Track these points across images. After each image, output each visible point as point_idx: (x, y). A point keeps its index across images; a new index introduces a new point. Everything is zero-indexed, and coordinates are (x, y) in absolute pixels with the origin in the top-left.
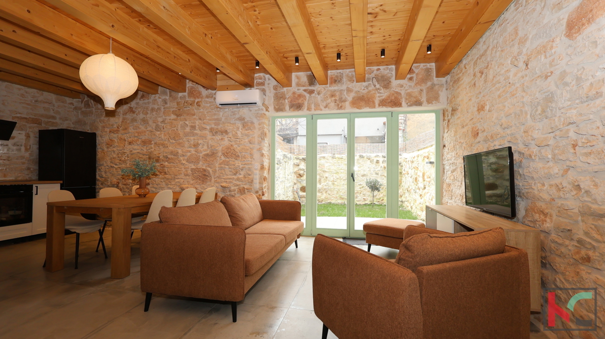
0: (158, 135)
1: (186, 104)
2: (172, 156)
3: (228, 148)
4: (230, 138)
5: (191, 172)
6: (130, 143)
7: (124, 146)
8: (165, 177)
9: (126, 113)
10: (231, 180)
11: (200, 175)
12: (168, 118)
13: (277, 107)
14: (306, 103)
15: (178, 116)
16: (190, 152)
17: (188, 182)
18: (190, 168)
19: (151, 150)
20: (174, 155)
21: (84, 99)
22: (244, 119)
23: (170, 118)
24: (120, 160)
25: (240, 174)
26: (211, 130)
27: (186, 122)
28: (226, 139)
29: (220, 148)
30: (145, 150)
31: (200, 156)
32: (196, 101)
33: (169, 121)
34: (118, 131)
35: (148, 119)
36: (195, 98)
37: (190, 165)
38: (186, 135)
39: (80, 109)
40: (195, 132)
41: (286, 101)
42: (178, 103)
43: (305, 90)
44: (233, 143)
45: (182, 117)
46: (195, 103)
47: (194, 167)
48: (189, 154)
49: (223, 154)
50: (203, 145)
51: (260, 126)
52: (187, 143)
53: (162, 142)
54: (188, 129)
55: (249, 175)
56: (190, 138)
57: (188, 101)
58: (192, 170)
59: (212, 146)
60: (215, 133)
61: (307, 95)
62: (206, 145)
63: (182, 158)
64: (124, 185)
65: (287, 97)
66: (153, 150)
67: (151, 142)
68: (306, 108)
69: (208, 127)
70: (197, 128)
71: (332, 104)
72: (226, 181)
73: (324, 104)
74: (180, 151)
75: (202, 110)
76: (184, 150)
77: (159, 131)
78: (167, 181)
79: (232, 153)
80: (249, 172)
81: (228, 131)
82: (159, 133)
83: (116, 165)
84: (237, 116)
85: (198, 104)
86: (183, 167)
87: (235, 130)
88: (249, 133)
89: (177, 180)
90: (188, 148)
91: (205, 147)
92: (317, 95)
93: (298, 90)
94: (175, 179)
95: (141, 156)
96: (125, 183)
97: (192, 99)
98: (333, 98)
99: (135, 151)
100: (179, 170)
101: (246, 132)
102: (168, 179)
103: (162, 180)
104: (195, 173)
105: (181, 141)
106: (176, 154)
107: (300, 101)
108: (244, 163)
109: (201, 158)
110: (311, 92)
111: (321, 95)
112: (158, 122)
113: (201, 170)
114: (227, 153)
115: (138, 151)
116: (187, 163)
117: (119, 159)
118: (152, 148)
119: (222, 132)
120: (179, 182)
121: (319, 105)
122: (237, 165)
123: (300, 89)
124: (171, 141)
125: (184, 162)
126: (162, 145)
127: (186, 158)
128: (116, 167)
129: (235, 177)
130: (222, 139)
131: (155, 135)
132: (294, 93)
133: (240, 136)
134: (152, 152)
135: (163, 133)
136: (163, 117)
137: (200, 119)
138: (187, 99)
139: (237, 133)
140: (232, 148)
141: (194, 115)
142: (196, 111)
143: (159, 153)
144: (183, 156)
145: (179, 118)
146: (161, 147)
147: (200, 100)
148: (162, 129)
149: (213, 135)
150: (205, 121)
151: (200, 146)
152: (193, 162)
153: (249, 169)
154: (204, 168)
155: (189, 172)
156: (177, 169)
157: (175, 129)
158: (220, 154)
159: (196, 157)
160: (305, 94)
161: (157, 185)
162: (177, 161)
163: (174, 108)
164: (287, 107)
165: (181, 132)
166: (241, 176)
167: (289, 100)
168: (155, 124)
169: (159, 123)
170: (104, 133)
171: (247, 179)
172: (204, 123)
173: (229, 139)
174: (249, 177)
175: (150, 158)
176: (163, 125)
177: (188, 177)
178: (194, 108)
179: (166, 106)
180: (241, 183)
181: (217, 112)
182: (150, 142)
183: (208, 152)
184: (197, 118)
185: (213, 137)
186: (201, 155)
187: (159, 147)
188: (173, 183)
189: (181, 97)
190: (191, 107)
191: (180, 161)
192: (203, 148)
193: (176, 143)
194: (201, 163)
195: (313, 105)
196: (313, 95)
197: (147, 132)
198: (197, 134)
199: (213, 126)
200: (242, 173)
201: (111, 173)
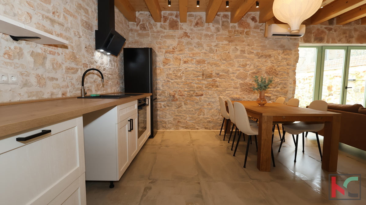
0: (211, 57)
1: (236, 32)
2: (224, 73)
3: (271, 68)
4: (273, 60)
5: (239, 86)
6: (185, 62)
7: (180, 64)
8: (217, 90)
9: (182, 37)
10: (271, 92)
11: (247, 88)
12: (221, 43)
13: (305, 39)
14: (326, 38)
15: (230, 42)
16: (239, 70)
17: (236, 93)
18: (239, 82)
19: (205, 68)
20: (225, 73)
21: (140, 22)
22: (284, 47)
23: (222, 43)
24: (176, 76)
25: (278, 87)
26: (257, 54)
27: (237, 47)
28: (269, 62)
29: (264, 68)
30: (199, 69)
31: (247, 74)
32: (246, 30)
33: (222, 45)
34: (174, 52)
35: (202, 43)
36: (244, 29)
37: (239, 80)
38: (237, 57)
39: (137, 31)
40: (245, 55)
41: (312, 34)
42: (229, 32)
43: (326, 28)
44: (275, 65)
45: (234, 43)
46: (245, 32)
47: (241, 82)
48: (238, 72)
49: (266, 72)
50: (251, 65)
51: (296, 53)
52: (237, 63)
53: (214, 62)
54: (238, 53)
55: (285, 88)
56: (240, 60)
57: (238, 30)
58: (241, 84)
59: (257, 66)
60: (261, 56)
61: (327, 32)
62: (252, 65)
63: (232, 75)
64: (181, 96)
65: (313, 32)
66: (206, 68)
67: (205, 61)
68: (326, 41)
69: (255, 52)
70: (246, 52)
71: (344, 39)
72: (268, 93)
73: (338, 39)
74: (231, 70)
75: (250, 38)
76: (234, 69)
77: (212, 53)
78: (219, 93)
79: (273, 72)
80: (285, 86)
81: (272, 55)
82: (212, 54)
83: (172, 79)
84: (279, 44)
85: (247, 33)
86: (232, 81)
87: (277, 55)
88: (287, 57)
89: (227, 92)
90: (237, 67)
91: (252, 67)
92: (334, 32)
93: (321, 27)
94: (225, 91)
95: (195, 73)
96: (181, 94)
97: (242, 29)
98: (345, 35)
99: (190, 69)
100: (229, 85)
101: (285, 57)
102: (220, 91)
103: (215, 92)
104: (243, 86)
105: (231, 62)
106: (227, 72)
107: (322, 36)
108: (282, 79)
109: (248, 75)
110: (330, 29)
111: (337, 32)
112: (211, 45)
113: (249, 84)
114: (269, 72)
115: (192, 69)
116: (236, 79)
117: (174, 75)
118: (205, 67)
119: (266, 56)
120: (229, 93)
121: (335, 40)
122: (276, 80)
123: (322, 27)
124: (223, 61)
125: (234, 78)
126: (214, 64)
127: (236, 75)
128: (172, 81)
129: (275, 90)
130: (266, 61)
131: (208, 56)
132: (318, 30)
133: (280, 59)
134: (205, 69)
135: (216, 55)
136: (216, 42)
137: (248, 45)
138: (237, 29)
139: (278, 57)
140: (274, 68)
141: (244, 41)
142: (245, 39)
143: (212, 71)
144: (233, 73)
145: (230, 43)
146: (214, 66)
147: (248, 30)
148: (215, 52)
149: (259, 58)
150: (252, 47)
151: (248, 66)
152: (241, 78)
153: (285, 84)
154: (251, 82)
155: (238, 85)
156: (228, 83)
157: (227, 52)
158: (264, 72)
159: (244, 74)
160: (326, 30)
161: (210, 95)
162: (228, 78)
163: (226, 35)
164: (313, 40)
165: (232, 55)
166: (278, 89)
167: (314, 34)
168: (208, 47)
169: (212, 47)
170: (161, 53)
171: (283, 91)
172: (252, 49)
173: (271, 61)
174: (285, 89)
175: (203, 75)
176: (216, 48)
177: (236, 90)
178: (244, 36)
179: (218, 33)
180: (279, 94)
181: (263, 41)
182: (203, 62)
183: (254, 71)
184: (247, 44)
185: (259, 59)
186: (249, 73)
187: (211, 66)
188: (224, 94)
189: (232, 27)
190: (240, 35)
191: (230, 77)
192: (250, 68)
193: (227, 63)
194: (248, 79)
195: (331, 39)
196: (331, 32)
197: (202, 54)
198: (246, 57)
199: (259, 51)
200: (280, 86)
201: (167, 86)
